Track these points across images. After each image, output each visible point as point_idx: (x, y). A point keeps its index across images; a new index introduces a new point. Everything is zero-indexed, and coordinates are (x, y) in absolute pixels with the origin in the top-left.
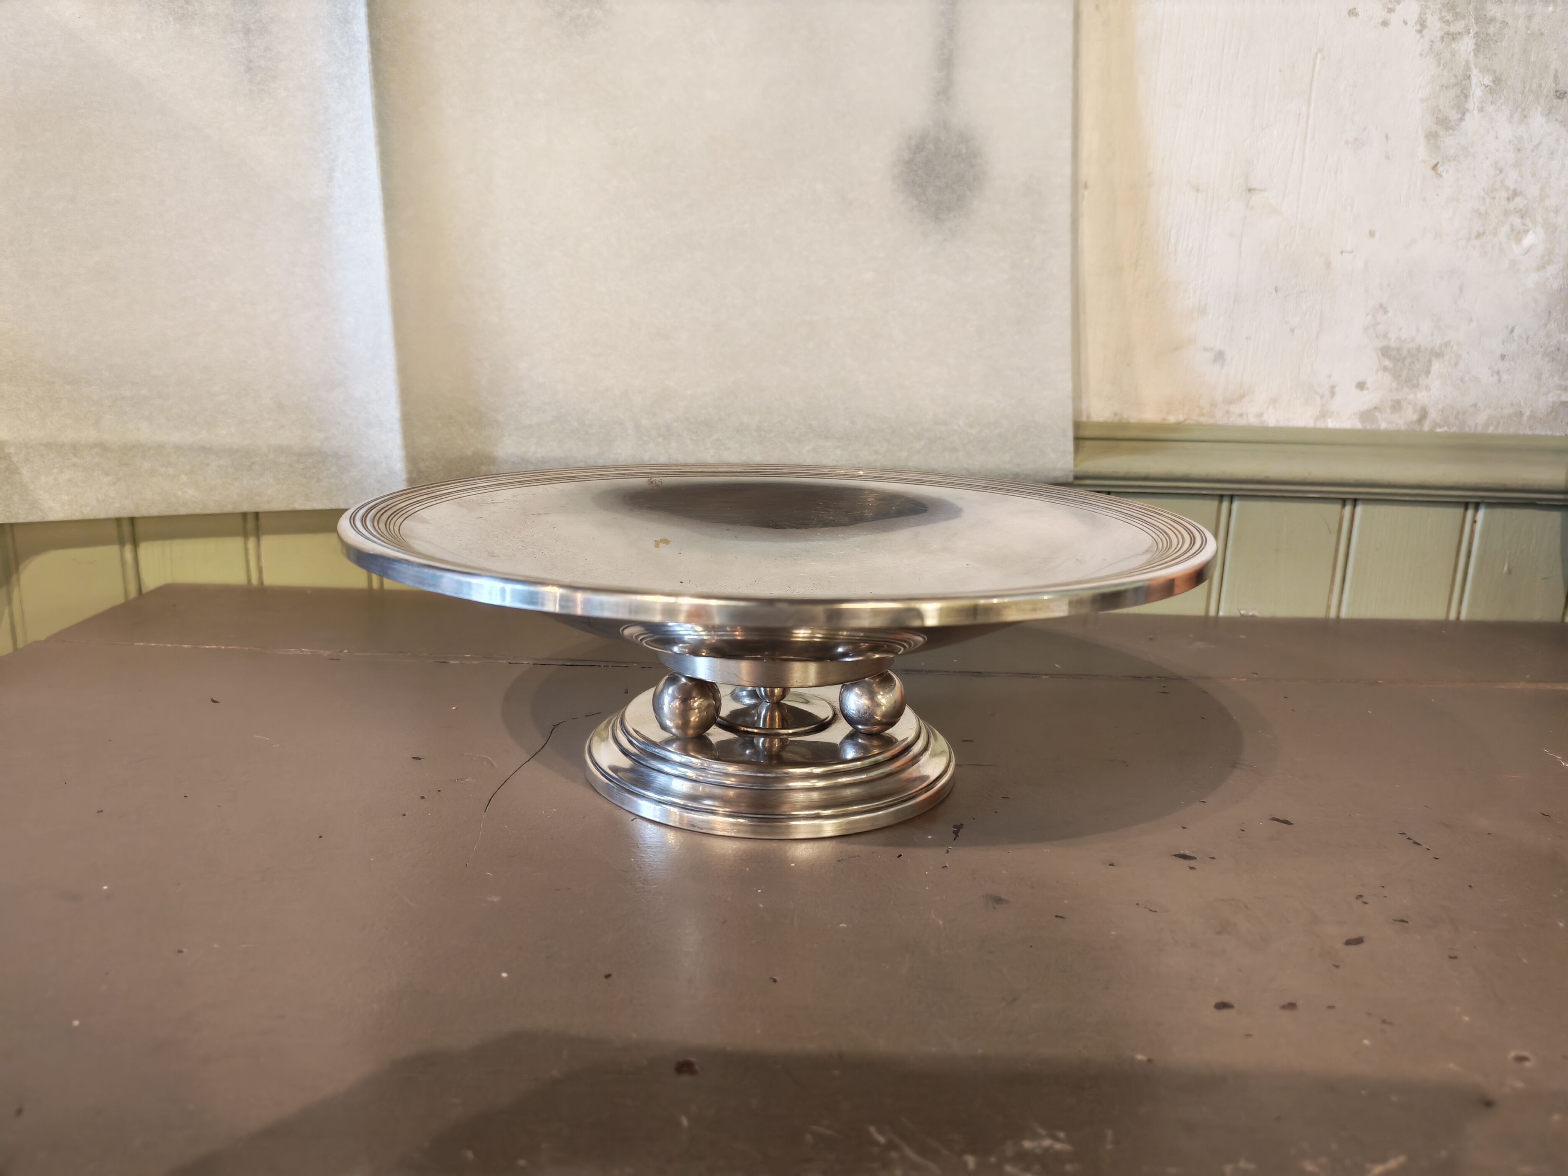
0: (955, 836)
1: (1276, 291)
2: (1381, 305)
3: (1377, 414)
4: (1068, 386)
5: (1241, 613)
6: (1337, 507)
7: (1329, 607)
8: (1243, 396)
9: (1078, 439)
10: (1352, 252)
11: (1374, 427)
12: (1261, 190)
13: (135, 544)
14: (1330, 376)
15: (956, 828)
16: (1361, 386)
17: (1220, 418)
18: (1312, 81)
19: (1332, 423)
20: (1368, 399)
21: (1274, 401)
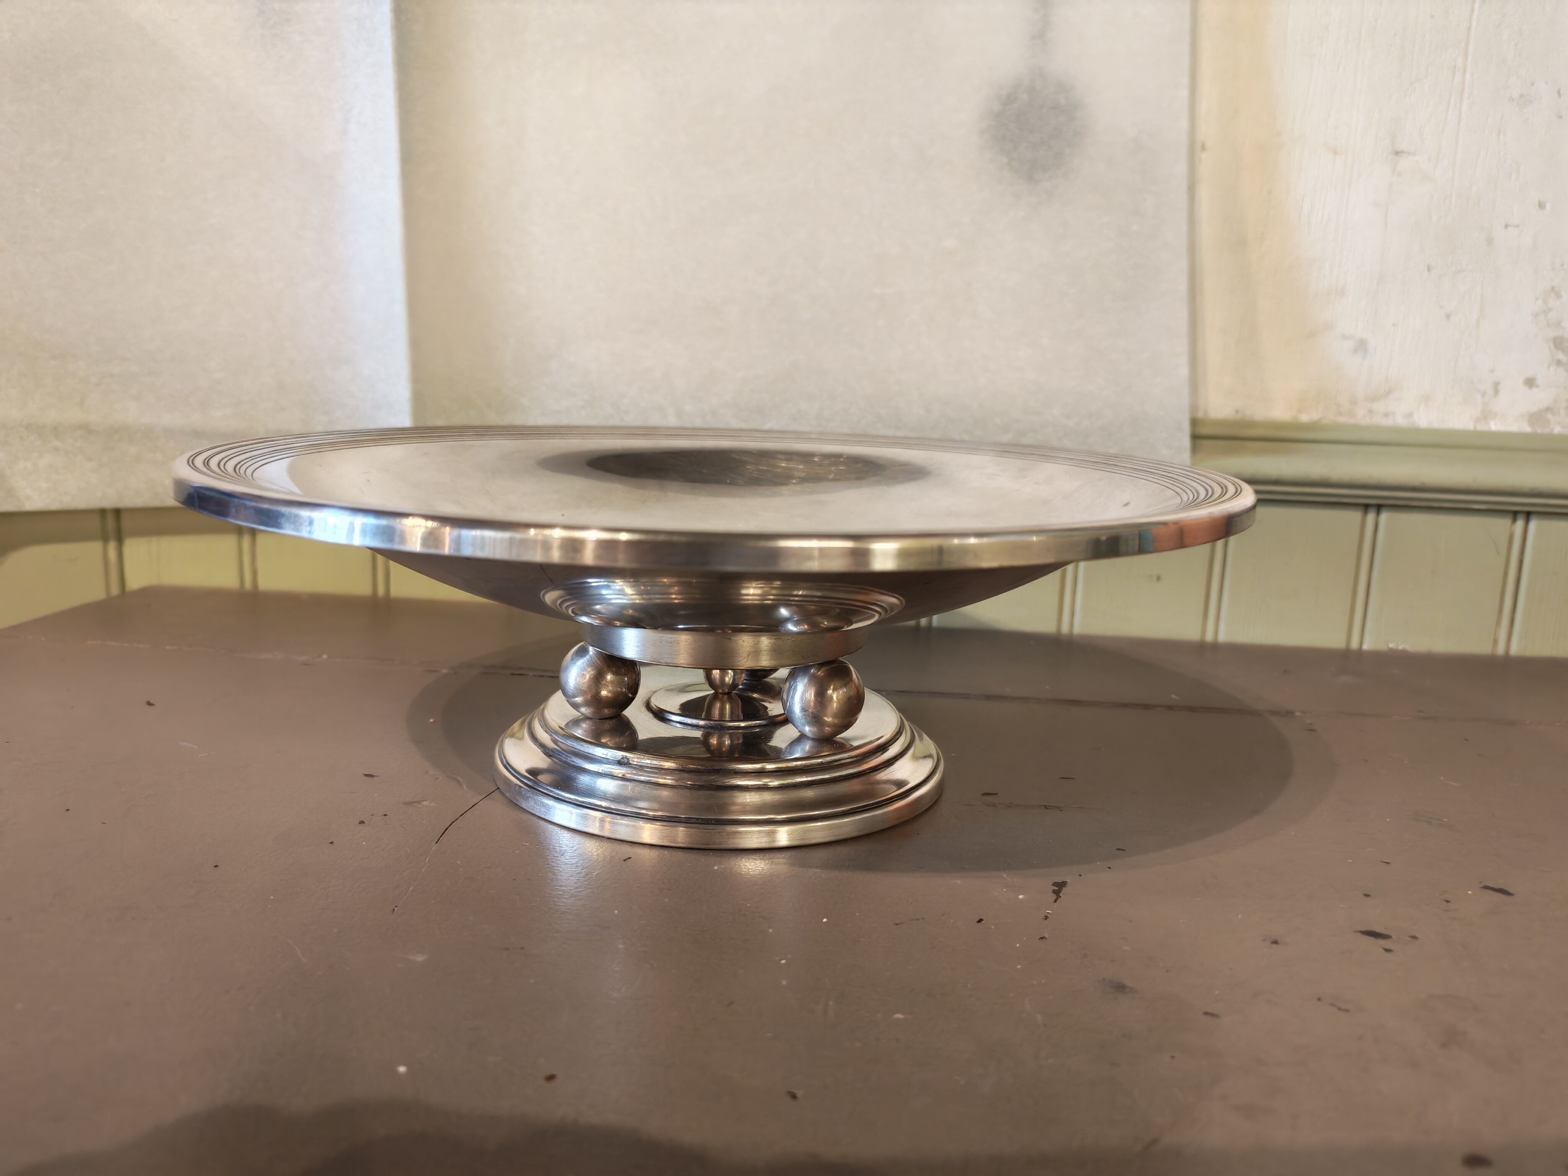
0: (1055, 897)
1: (1429, 270)
2: (1553, 289)
3: (1549, 416)
4: (1184, 371)
5: (1388, 647)
6: (1505, 522)
7: (1495, 642)
8: (1389, 393)
9: (1196, 438)
10: (1518, 226)
11: (1546, 431)
12: (1409, 153)
13: (120, 541)
14: (1492, 371)
15: (1056, 886)
16: (1530, 382)
17: (1361, 417)
18: (1469, 28)
19: (1494, 426)
20: (1540, 398)
21: (1427, 399)
